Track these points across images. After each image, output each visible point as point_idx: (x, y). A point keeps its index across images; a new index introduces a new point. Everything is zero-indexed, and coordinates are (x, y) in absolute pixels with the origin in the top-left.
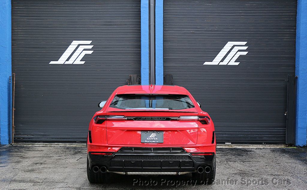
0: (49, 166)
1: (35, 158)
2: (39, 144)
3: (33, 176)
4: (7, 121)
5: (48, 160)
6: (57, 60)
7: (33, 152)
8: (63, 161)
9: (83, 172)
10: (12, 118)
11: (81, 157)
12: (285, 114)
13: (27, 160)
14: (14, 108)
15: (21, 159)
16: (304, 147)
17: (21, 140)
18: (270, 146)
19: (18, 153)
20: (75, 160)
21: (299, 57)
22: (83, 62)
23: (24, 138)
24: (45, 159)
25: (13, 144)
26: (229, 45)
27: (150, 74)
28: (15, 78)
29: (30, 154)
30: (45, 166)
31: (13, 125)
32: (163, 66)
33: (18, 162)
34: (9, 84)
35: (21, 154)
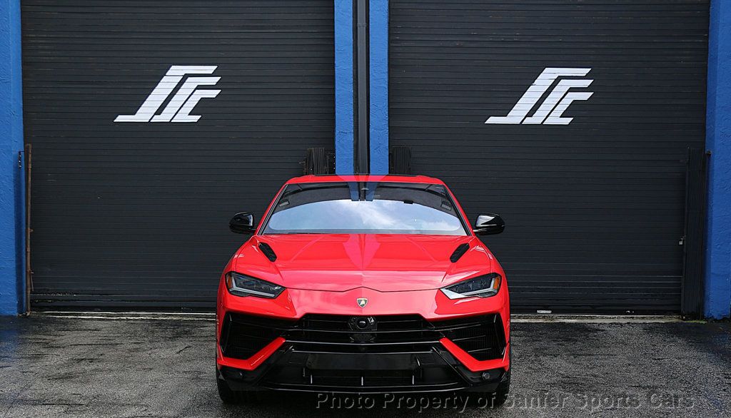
0: (109, 366)
1: (78, 348)
2: (92, 315)
3: (68, 390)
4: (14, 259)
5: (109, 353)
6: (134, 114)
7: (75, 334)
8: (145, 355)
9: (188, 381)
10: (27, 252)
11: (188, 344)
12: (681, 243)
13: (57, 352)
14: (29, 229)
15: (43, 351)
16: (724, 319)
17: (50, 305)
18: (643, 318)
19: (38, 336)
20: (174, 352)
21: (715, 105)
22: (195, 118)
23: (55, 300)
24: (101, 350)
25: (28, 314)
26: (548, 75)
27: (356, 146)
28: (30, 156)
29: (68, 337)
30: (101, 366)
31: (29, 269)
32: (389, 127)
33: (37, 357)
34: (17, 169)
35: (44, 337)
